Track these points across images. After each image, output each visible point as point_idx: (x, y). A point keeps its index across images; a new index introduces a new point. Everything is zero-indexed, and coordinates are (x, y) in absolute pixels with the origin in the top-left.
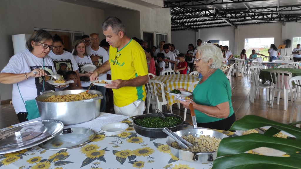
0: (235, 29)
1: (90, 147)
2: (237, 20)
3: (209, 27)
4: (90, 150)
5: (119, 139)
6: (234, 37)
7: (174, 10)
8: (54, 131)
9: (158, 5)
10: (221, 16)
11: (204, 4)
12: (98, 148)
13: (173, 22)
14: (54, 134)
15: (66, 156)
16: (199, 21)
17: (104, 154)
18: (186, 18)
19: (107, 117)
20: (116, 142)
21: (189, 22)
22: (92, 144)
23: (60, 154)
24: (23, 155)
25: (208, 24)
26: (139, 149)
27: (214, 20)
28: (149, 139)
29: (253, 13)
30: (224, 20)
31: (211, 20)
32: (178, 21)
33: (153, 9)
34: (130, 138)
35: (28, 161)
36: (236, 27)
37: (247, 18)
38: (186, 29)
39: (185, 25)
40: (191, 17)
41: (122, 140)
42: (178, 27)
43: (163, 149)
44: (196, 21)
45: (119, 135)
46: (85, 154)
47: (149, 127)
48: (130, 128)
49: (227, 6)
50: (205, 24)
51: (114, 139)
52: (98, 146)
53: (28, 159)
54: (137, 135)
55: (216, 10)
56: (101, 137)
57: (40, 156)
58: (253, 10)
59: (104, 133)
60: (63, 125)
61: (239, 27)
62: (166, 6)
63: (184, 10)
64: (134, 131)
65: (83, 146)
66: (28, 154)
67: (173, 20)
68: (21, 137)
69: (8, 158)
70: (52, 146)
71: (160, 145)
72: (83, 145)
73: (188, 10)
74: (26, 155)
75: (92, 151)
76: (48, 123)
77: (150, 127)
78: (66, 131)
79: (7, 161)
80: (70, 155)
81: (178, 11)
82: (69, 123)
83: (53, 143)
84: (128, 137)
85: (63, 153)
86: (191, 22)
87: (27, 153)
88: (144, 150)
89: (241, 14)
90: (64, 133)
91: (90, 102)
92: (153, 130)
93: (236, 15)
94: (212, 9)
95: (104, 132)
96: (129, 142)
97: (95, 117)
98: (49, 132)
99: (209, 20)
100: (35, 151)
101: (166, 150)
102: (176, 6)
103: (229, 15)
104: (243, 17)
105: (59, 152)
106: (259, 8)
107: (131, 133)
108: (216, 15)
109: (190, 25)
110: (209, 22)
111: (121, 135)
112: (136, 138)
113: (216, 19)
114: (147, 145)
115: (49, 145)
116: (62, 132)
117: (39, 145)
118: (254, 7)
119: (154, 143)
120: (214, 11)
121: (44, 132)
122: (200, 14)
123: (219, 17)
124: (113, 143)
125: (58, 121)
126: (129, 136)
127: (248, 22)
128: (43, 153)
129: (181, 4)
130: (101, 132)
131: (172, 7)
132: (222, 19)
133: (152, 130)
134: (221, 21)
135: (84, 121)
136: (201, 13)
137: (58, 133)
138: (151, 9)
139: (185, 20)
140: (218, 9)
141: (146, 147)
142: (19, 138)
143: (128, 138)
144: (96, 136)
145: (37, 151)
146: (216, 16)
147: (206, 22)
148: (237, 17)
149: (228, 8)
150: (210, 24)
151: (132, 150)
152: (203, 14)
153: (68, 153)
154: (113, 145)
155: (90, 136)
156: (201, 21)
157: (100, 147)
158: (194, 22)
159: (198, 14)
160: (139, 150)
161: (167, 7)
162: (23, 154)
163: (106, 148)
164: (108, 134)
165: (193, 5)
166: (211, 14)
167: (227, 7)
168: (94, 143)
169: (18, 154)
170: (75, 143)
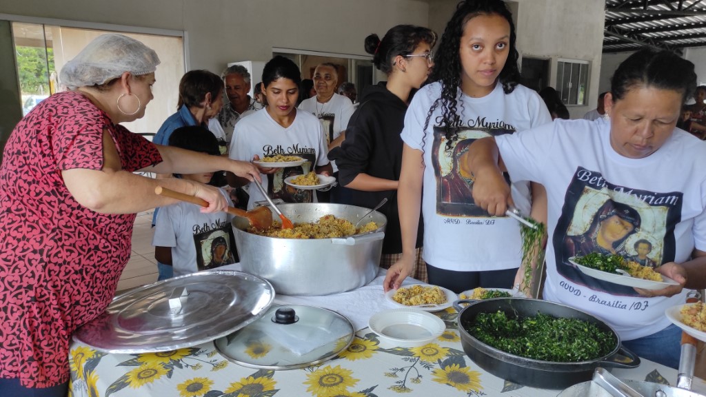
1: (330, 375)
4: (331, 385)
5: (413, 363)
13: (609, 29)
15: (269, 392)
20: (405, 372)
21: (659, 29)
22: (339, 366)
23: (257, 381)
24: (174, 367)
28: (500, 382)
32: (625, 26)
34: (444, 365)
35: (179, 387)
39: (644, 37)
40: (666, 15)
41: (422, 370)
44: (681, 27)
45: (416, 351)
48: (449, 331)
51: (398, 361)
52: (354, 376)
53: (183, 381)
54: (466, 358)
57: (210, 379)
59: (377, 336)
64: (459, 347)
65: (316, 369)
67: (609, 23)
69: (143, 367)
72: (316, 365)
74: (181, 367)
75: (335, 391)
78: (283, 316)
79: (139, 377)
80: (277, 390)
83: (248, 344)
84: (439, 361)
85: (263, 381)
86: (665, 28)
87: (185, 361)
90: (278, 321)
95: (375, 332)
96: (439, 381)
100: (205, 358)
105: (255, 376)
107: (451, 350)
109: (659, 38)
111: (422, 351)
112: (462, 370)
115: (238, 347)
117: (215, 343)
124: (394, 375)
126: (444, 358)
128: (220, 371)
130: (368, 332)
133: (510, 358)
139: (646, 24)
142: (178, 314)
143: (438, 367)
144: (355, 343)
145: (209, 359)
153: (275, 382)
154: (392, 381)
155: (340, 340)
157: (359, 380)
158: (674, 28)
162: (177, 363)
163: (372, 389)
164: (387, 342)
168: (344, 364)
170: (299, 354)
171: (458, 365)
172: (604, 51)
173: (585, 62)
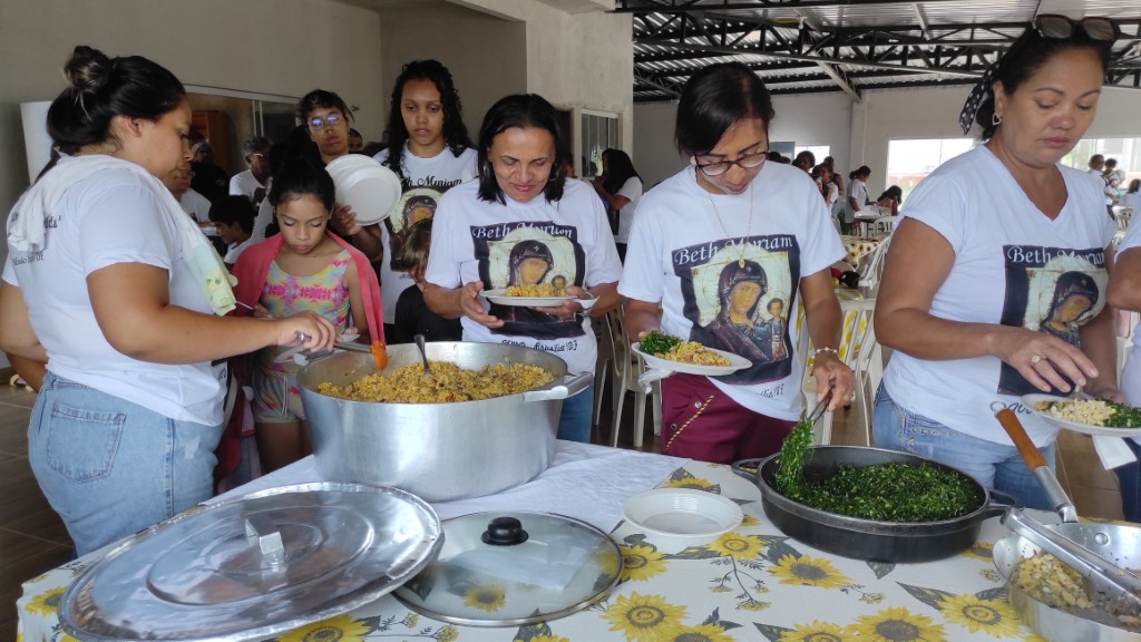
0: (853, 102)
2: (876, 68)
6: (850, 133)
7: (645, 23)
29: (934, 46)
30: (822, 67)
55: (804, 28)
58: (936, 33)
61: (868, 95)
62: (620, 6)
63: (681, 24)
73: (697, 24)
81: (658, 27)
89: (888, 47)
93: (872, 50)
99: (773, 66)
102: (654, 10)
103: (849, 50)
106: (960, 27)
108: (799, 46)
113: (793, 62)
118: (938, 23)
120: (797, 32)
122: (740, 42)
123: (808, 55)
131: (640, 12)
134: (808, 70)
136: (747, 36)
138: (565, 16)
139: (674, 64)
146: (800, 52)
148: (877, 55)
149: (844, 24)
152: (749, 44)
161: (624, 10)
166: (780, 44)
172: (637, 100)
173: (614, 116)
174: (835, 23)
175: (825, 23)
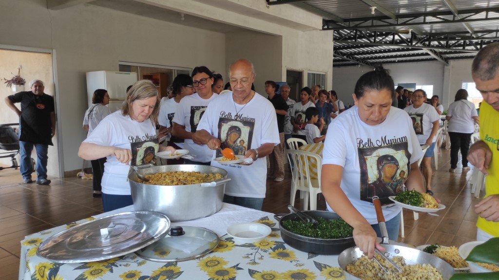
0: (444, 65)
1: (212, 261)
2: (448, 51)
3: (399, 62)
4: (214, 266)
5: (256, 250)
6: (443, 79)
7: (339, 33)
8: (157, 230)
9: (313, 26)
10: (421, 43)
11: (391, 25)
12: (226, 263)
13: (335, 53)
14: (157, 235)
15: (178, 273)
16: (380, 52)
17: (235, 275)
18: (359, 47)
19: (234, 212)
20: (253, 256)
21: (364, 53)
22: (215, 256)
23: (169, 268)
24: (113, 267)
25: (396, 56)
26: (290, 271)
27: (408, 50)
28: (306, 255)
29: (480, 40)
30: (425, 51)
31: (403, 50)
32: (344, 51)
33: (304, 32)
34: (274, 250)
35: (121, 276)
36: (447, 62)
37: (467, 48)
38: (358, 64)
39: (356, 58)
40: (367, 46)
41: (263, 253)
42: (343, 60)
43: (332, 274)
44: (376, 52)
45: (257, 245)
46: (206, 273)
47: (306, 236)
48: (274, 232)
49: (432, 27)
50: (392, 57)
51: (248, 250)
52: (226, 260)
53: (122, 273)
54: (286, 245)
55: (413, 33)
56: (227, 246)
57: (139, 271)
58: (480, 35)
59: (233, 238)
60: (169, 222)
61: (452, 62)
62: (326, 27)
63: (356, 33)
64: (281, 240)
65: (201, 259)
66: (121, 265)
67: (335, 49)
68: (109, 237)
69: (92, 269)
70: (155, 255)
71: (326, 268)
72: (200, 257)
73: (363, 34)
74: (117, 266)
75: (217, 268)
76: (147, 215)
77: (308, 236)
78: (176, 231)
79: (92, 274)
80: (183, 272)
81: (345, 35)
82: (177, 219)
83: (155, 250)
84: (271, 248)
85: (172, 268)
86: (367, 53)
87: (118, 263)
88: (299, 273)
89: (456, 41)
90: (173, 234)
91: (209, 187)
92: (314, 240)
93: (447, 43)
94: (407, 32)
95: (232, 236)
96: (273, 257)
97: (215, 211)
98: (150, 232)
99: (398, 50)
100: (130, 260)
101: (336, 277)
102: (343, 28)
103: (436, 43)
104: (460, 45)
105: (166, 266)
106: (490, 31)
107: (276, 242)
108: (411, 42)
109: (364, 58)
110: (399, 53)
111: (260, 244)
112: (284, 251)
113: (412, 49)
114: (303, 265)
115: (150, 252)
116: (170, 233)
117: (135, 252)
118: (481, 30)
119: (315, 262)
120: (409, 36)
121: (142, 231)
122: (384, 40)
123: (416, 45)
124: (248, 257)
125: (162, 214)
126: (273, 246)
127: (469, 54)
128: (143, 266)
129: (352, 24)
130: (227, 237)
131: (336, 29)
132: (422, 49)
133: (311, 240)
134: (420, 52)
135: (199, 217)
136: (387, 38)
137: (163, 234)
138: (300, 33)
139: (356, 50)
140: (416, 33)
141: (303, 269)
142: (106, 238)
143: (271, 251)
144: (220, 243)
145: (133, 261)
146: (411, 44)
147: (394, 54)
148: (449, 45)
149: (433, 31)
150: (400, 56)
151: (280, 272)
152: (388, 41)
153: (180, 268)
154: (248, 260)
155: (211, 242)
156: (385, 51)
157: (228, 262)
158: (372, 53)
159: (381, 40)
160: (292, 273)
161: (328, 29)
162: (113, 264)
163: (238, 265)
164: (239, 241)
165: (373, 26)
166: (402, 41)
167: (431, 30)
168: (217, 255)
169: (106, 264)
170: (189, 252)
171: (282, 249)
172: (334, 66)
173: (323, 73)
174: (429, 31)
175: (424, 32)
